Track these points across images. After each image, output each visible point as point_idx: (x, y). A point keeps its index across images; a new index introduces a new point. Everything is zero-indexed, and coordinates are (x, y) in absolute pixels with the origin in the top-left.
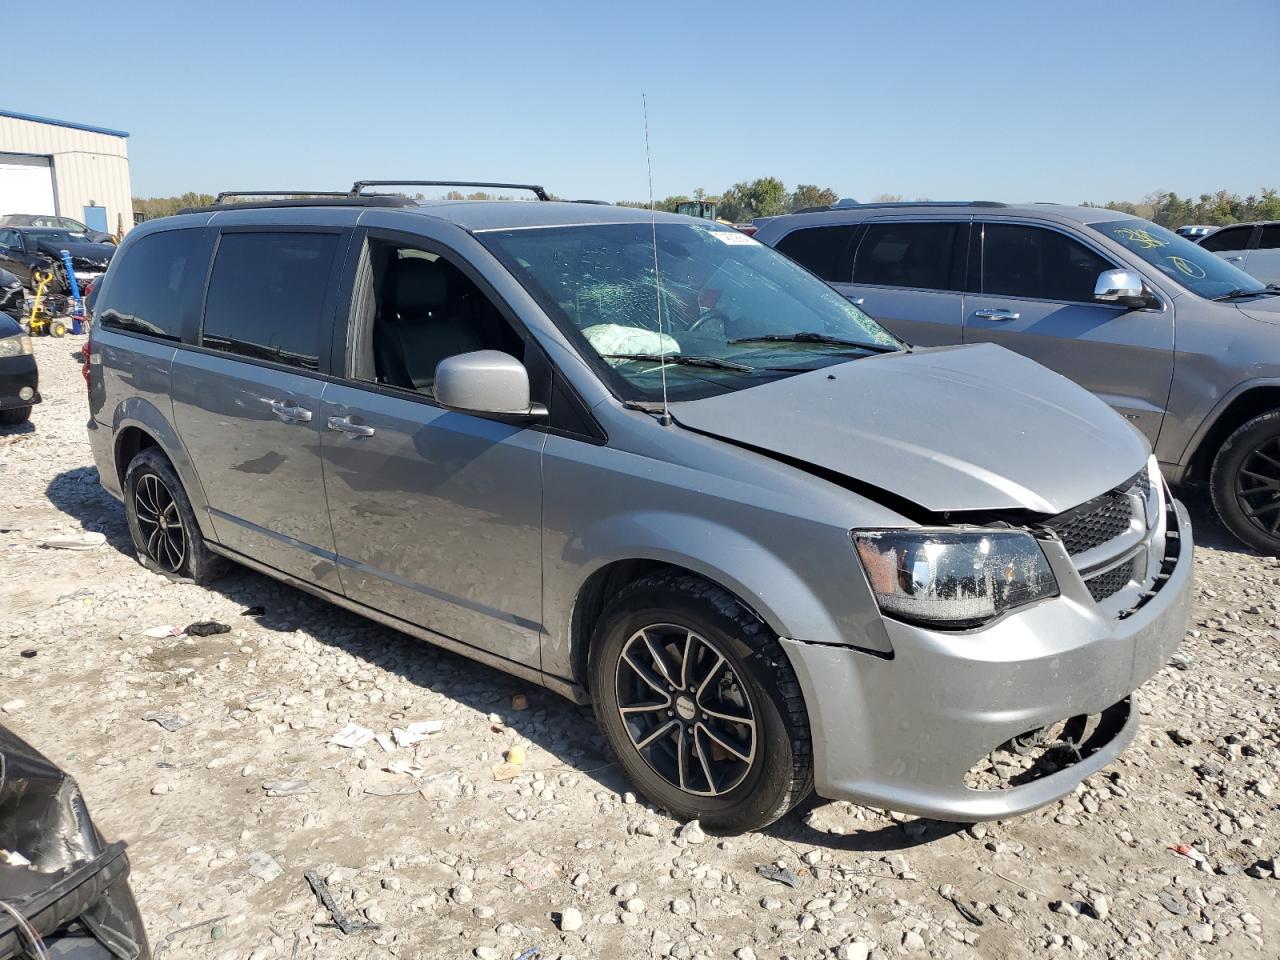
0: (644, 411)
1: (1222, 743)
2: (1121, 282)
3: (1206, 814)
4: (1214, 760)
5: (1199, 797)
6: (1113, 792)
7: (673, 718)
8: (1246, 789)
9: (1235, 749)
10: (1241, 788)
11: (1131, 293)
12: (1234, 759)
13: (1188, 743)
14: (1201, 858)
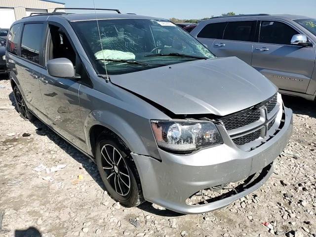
0: (103, 77)
1: (297, 186)
2: (301, 38)
3: (280, 211)
4: (292, 192)
5: (280, 205)
6: (253, 201)
7: (113, 172)
8: (298, 203)
9: (300, 188)
10: (297, 203)
11: (304, 42)
12: (298, 192)
13: (286, 185)
14: (272, 228)
